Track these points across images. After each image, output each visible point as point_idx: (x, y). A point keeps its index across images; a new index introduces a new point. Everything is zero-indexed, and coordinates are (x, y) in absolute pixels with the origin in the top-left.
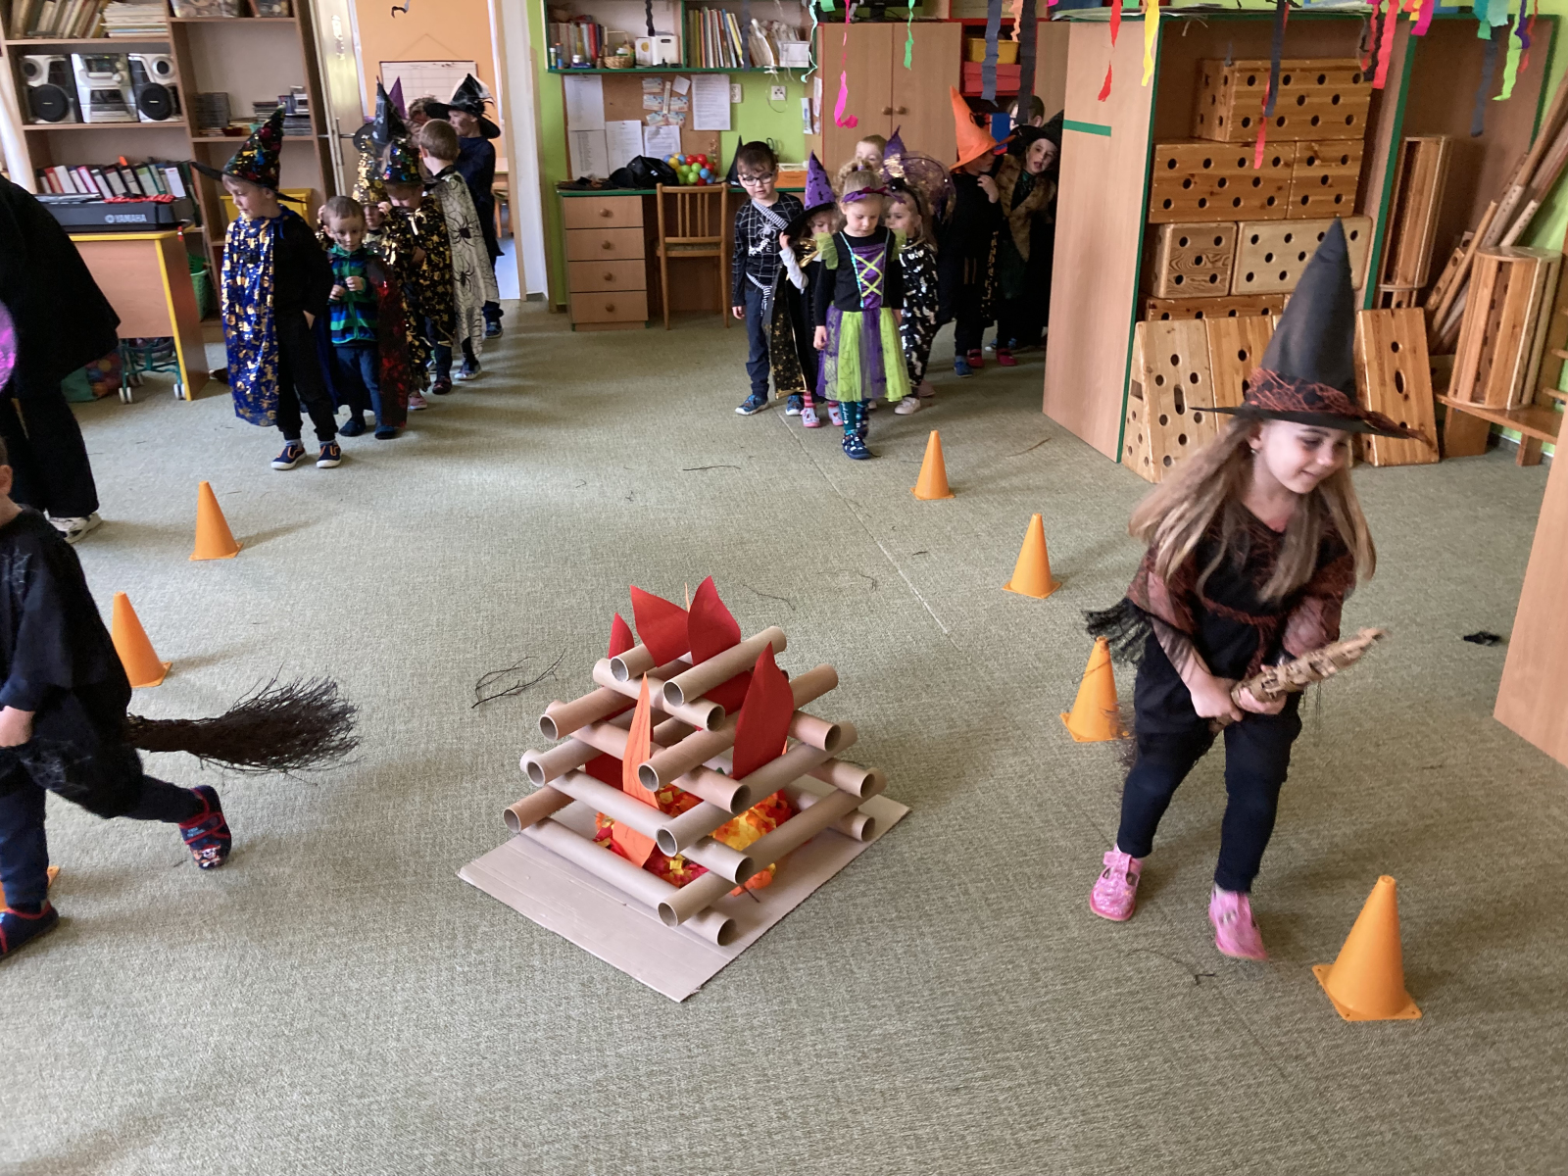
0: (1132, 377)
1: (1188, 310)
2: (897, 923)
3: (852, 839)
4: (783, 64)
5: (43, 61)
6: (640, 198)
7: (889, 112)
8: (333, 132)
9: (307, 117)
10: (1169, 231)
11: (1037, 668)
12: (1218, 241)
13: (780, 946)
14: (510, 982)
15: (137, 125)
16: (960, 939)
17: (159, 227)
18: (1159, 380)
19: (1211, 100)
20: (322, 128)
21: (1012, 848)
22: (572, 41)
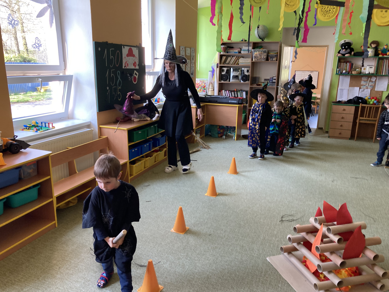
3: (377, 288)
5: (225, 69)
6: (355, 107)
9: (275, 82)
14: (272, 287)
15: (240, 83)
17: (239, 104)
20: (278, 85)
22: (344, 67)
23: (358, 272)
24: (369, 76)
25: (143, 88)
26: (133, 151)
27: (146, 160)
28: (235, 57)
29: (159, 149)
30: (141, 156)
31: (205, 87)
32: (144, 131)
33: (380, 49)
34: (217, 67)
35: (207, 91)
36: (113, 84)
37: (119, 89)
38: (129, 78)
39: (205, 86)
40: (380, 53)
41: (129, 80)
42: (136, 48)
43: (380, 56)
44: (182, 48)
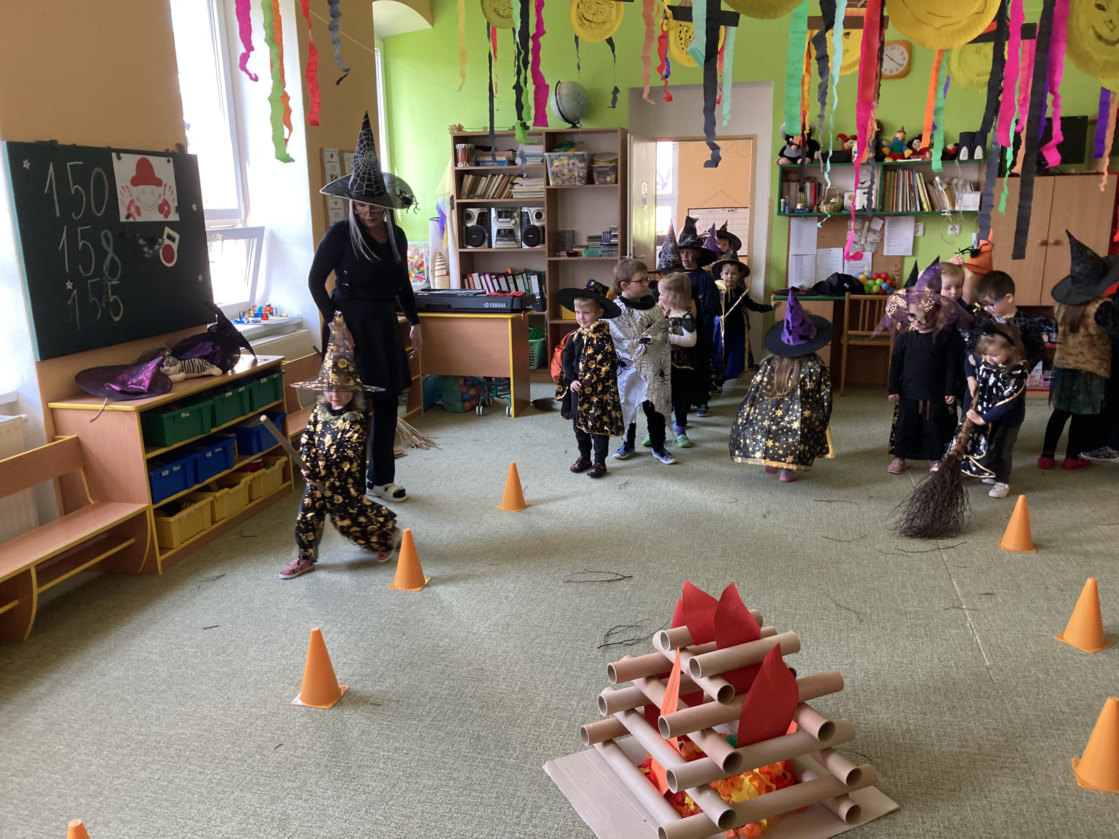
3: (839, 818)
4: (957, 208)
5: (475, 212)
6: (832, 302)
7: (1045, 243)
9: (617, 245)
15: (521, 250)
17: (513, 311)
20: (624, 251)
23: (789, 776)
24: (864, 216)
25: (200, 280)
26: (167, 472)
27: (215, 497)
28: (501, 176)
29: (260, 460)
30: (197, 487)
31: (421, 265)
32: (200, 410)
33: (886, 141)
34: (452, 208)
35: (428, 278)
36: (87, 269)
37: (111, 285)
38: (146, 249)
39: (423, 262)
40: (887, 154)
41: (147, 256)
42: (165, 159)
43: (888, 160)
44: (330, 153)
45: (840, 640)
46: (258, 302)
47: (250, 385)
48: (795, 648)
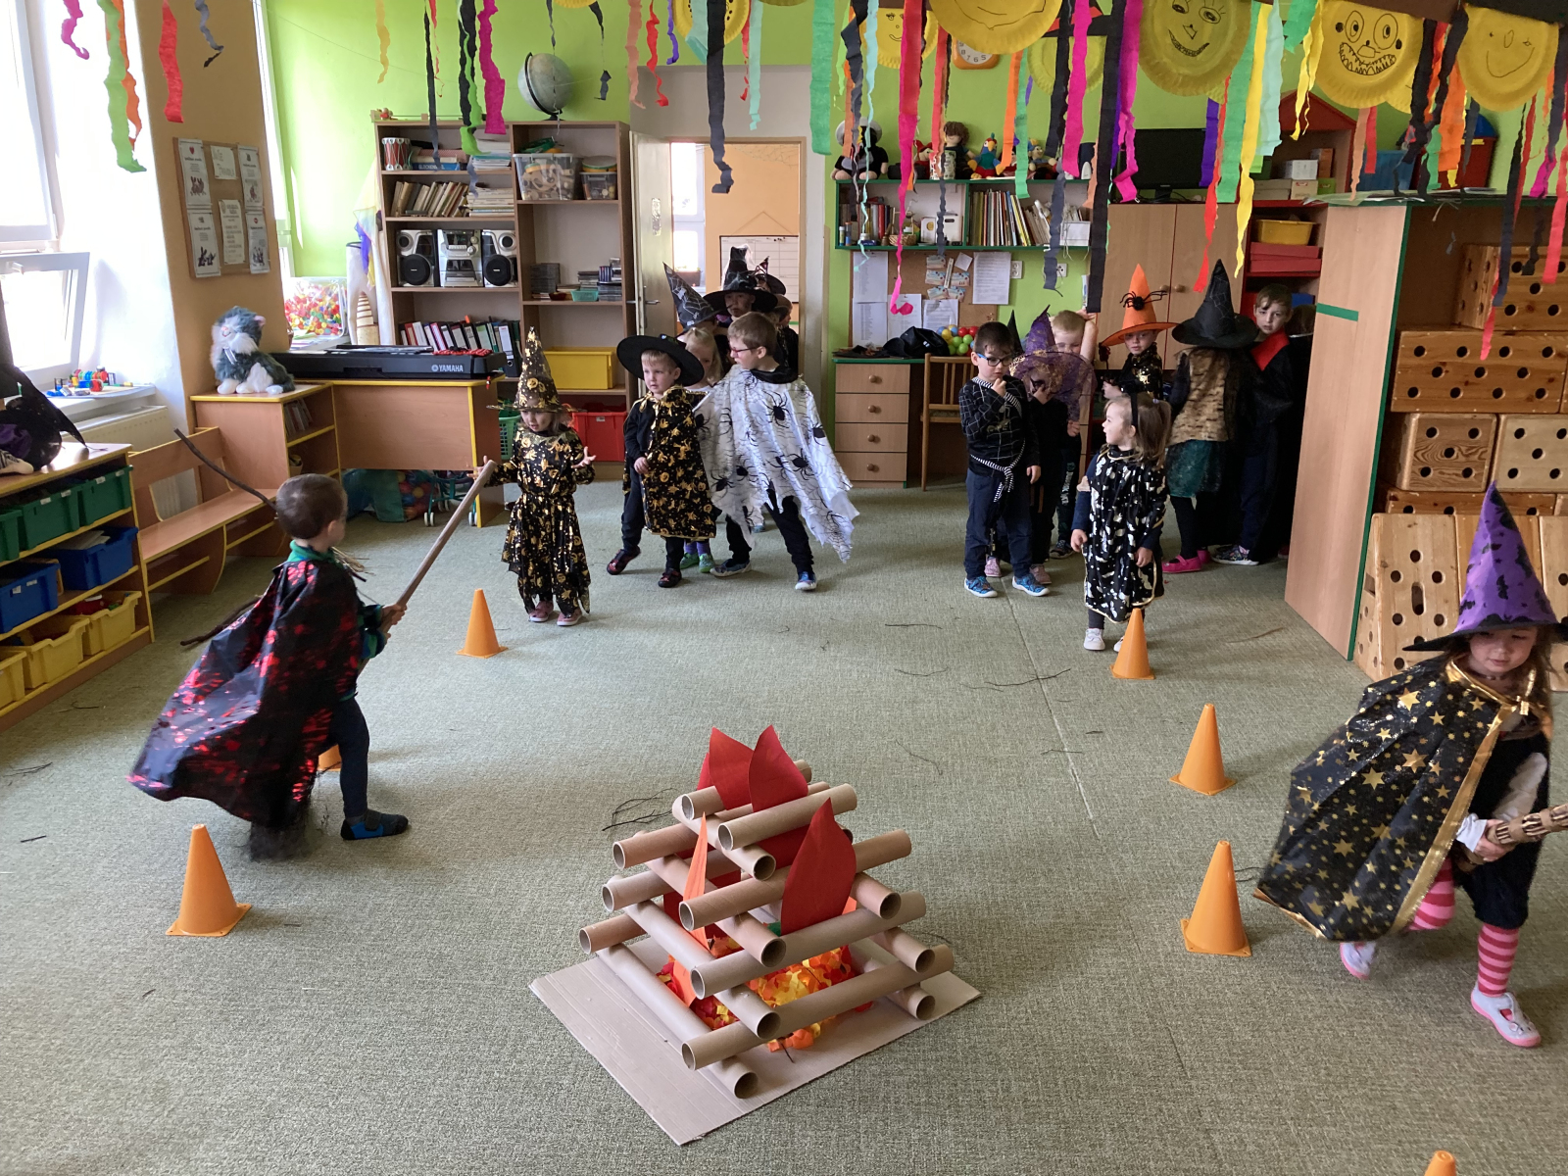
0: (1367, 571)
1: (1435, 505)
2: (923, 1109)
3: (907, 1013)
4: (1061, 243)
5: (414, 235)
6: (908, 366)
8: (639, 298)
9: (620, 285)
10: (1414, 419)
11: (1174, 868)
12: (1474, 433)
13: (798, 1109)
14: (535, 1095)
15: (483, 289)
16: (981, 1137)
17: (473, 376)
18: (1396, 576)
19: (1472, 286)
20: (631, 295)
21: (1074, 1052)
23: (848, 968)
24: (949, 251)
27: (31, 655)
28: (451, 184)
29: (100, 597)
31: (336, 310)
32: (1, 525)
33: (972, 151)
34: (380, 229)
35: (346, 329)
39: (338, 307)
40: (974, 169)
43: (975, 177)
44: (189, 146)
45: (915, 798)
46: (85, 364)
47: (78, 488)
48: (849, 804)
